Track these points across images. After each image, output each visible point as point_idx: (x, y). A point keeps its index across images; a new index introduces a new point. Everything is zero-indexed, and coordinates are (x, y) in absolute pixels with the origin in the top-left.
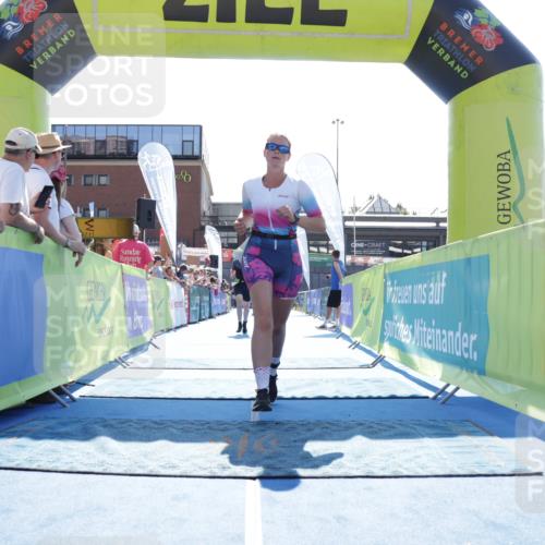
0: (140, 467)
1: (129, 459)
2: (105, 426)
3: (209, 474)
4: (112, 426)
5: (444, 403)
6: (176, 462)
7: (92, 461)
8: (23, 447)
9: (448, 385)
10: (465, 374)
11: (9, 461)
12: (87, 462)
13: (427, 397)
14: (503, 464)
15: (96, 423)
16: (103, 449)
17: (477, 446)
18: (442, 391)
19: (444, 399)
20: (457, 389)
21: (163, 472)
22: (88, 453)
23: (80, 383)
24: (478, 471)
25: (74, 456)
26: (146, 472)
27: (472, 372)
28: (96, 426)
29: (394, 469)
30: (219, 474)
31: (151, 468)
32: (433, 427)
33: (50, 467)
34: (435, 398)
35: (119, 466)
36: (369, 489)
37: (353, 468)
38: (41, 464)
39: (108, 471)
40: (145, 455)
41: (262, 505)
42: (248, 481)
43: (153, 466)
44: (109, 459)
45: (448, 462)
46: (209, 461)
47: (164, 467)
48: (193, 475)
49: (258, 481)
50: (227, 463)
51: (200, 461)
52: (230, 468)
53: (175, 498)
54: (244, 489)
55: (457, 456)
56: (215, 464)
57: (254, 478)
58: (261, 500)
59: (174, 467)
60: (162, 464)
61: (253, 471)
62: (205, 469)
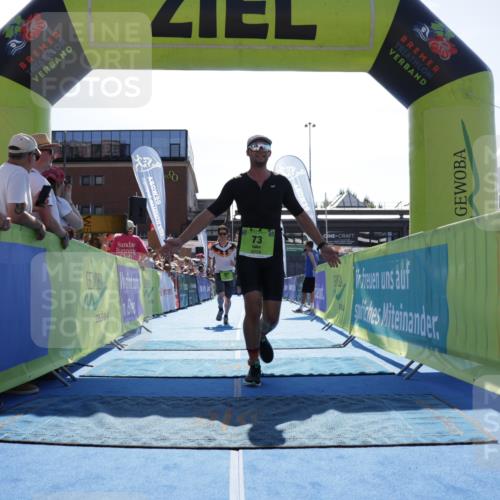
0: (134, 440)
1: (124, 432)
2: (103, 403)
3: (197, 446)
4: (109, 403)
5: (408, 378)
6: (167, 435)
7: (92, 435)
8: (29, 422)
9: (412, 362)
10: (427, 352)
11: (17, 435)
13: (393, 374)
14: (461, 433)
15: (95, 400)
16: (101, 424)
17: (438, 418)
18: (407, 368)
19: (409, 375)
20: (421, 365)
21: (155, 444)
22: (88, 428)
23: (80, 364)
24: (439, 440)
25: (75, 431)
26: (139, 444)
27: (434, 350)
28: (95, 403)
29: (364, 440)
30: (206, 446)
31: (144, 440)
32: (399, 401)
33: (54, 440)
34: (400, 374)
35: (115, 439)
36: (341, 457)
37: (325, 439)
38: (45, 437)
39: (106, 444)
40: (140, 429)
41: (245, 473)
42: (232, 452)
43: (146, 439)
44: (107, 433)
45: (412, 432)
46: (197, 434)
47: (156, 440)
48: (182, 446)
49: (241, 451)
50: (213, 435)
51: (188, 434)
52: (215, 440)
53: (167, 468)
54: (228, 459)
55: (421, 427)
56: (202, 437)
57: (237, 449)
58: (244, 468)
59: (164, 439)
60: (154, 437)
61: (235, 442)
62: (193, 441)
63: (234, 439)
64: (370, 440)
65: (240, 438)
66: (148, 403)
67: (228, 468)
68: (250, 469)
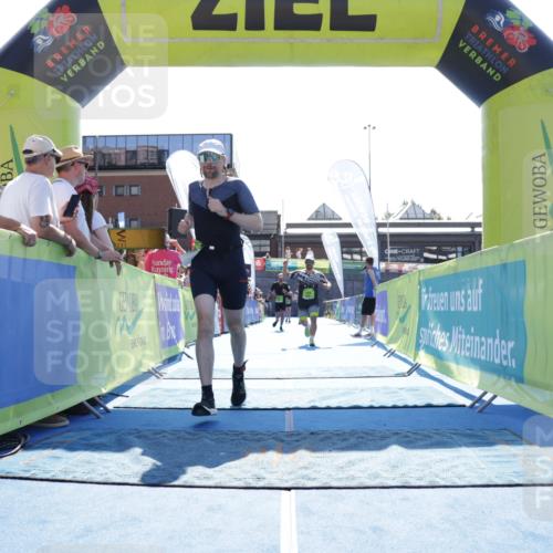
2: (139, 437)
3: (242, 484)
4: (145, 437)
5: (481, 411)
7: (128, 472)
8: (58, 458)
9: (485, 393)
10: (502, 382)
11: (45, 472)
12: (122, 472)
13: (464, 406)
15: (130, 434)
17: (515, 456)
18: (479, 399)
19: (481, 407)
20: (495, 397)
21: (198, 483)
22: (123, 464)
23: (114, 394)
24: (517, 481)
25: (108, 468)
27: (510, 379)
28: (131, 437)
29: (431, 479)
30: (254, 485)
32: (470, 436)
33: (85, 478)
34: (472, 406)
36: (405, 499)
37: (386, 478)
38: (76, 475)
41: (297, 517)
42: (283, 492)
45: (485, 471)
46: (243, 472)
47: (198, 478)
48: (228, 485)
49: (293, 491)
50: (262, 473)
51: (234, 472)
52: (264, 478)
53: (210, 509)
54: (279, 500)
55: (495, 466)
56: (250, 475)
57: (289, 489)
58: (297, 511)
60: (197, 474)
61: (287, 481)
62: (240, 480)
63: (285, 478)
64: (438, 480)
65: (292, 476)
66: (190, 437)
67: (279, 510)
68: (304, 511)
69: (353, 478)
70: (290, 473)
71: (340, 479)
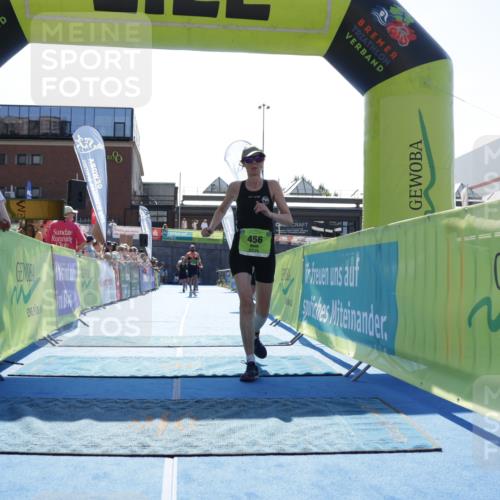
0: (63, 446)
1: (53, 438)
2: (31, 406)
3: (129, 453)
4: (38, 405)
5: (355, 380)
6: (98, 441)
7: (18, 441)
9: (360, 363)
10: (375, 353)
12: (11, 441)
13: (340, 375)
14: (405, 440)
15: (23, 402)
16: (28, 429)
17: (383, 423)
18: (355, 368)
19: (356, 376)
20: (368, 367)
21: (85, 451)
22: (13, 434)
23: (9, 362)
24: (382, 448)
26: (69, 452)
27: (383, 351)
28: (23, 406)
29: (305, 446)
30: (139, 453)
31: (74, 447)
32: (344, 405)
34: (348, 375)
35: (42, 445)
36: (280, 466)
37: (263, 445)
39: (32, 451)
40: (69, 434)
41: (178, 483)
42: (167, 459)
43: (76, 446)
44: (34, 440)
45: (354, 439)
46: (130, 440)
47: (86, 446)
48: (114, 453)
49: (176, 459)
50: (148, 441)
51: (121, 440)
52: (149, 446)
53: (96, 477)
54: (162, 467)
55: (364, 433)
56: (135, 443)
57: (172, 456)
58: (178, 478)
59: (96, 446)
60: (85, 443)
61: (171, 449)
62: (127, 447)
63: (170, 445)
65: (176, 444)
66: (81, 405)
67: (161, 477)
68: (185, 477)
69: (233, 446)
70: (175, 441)
71: (220, 447)
